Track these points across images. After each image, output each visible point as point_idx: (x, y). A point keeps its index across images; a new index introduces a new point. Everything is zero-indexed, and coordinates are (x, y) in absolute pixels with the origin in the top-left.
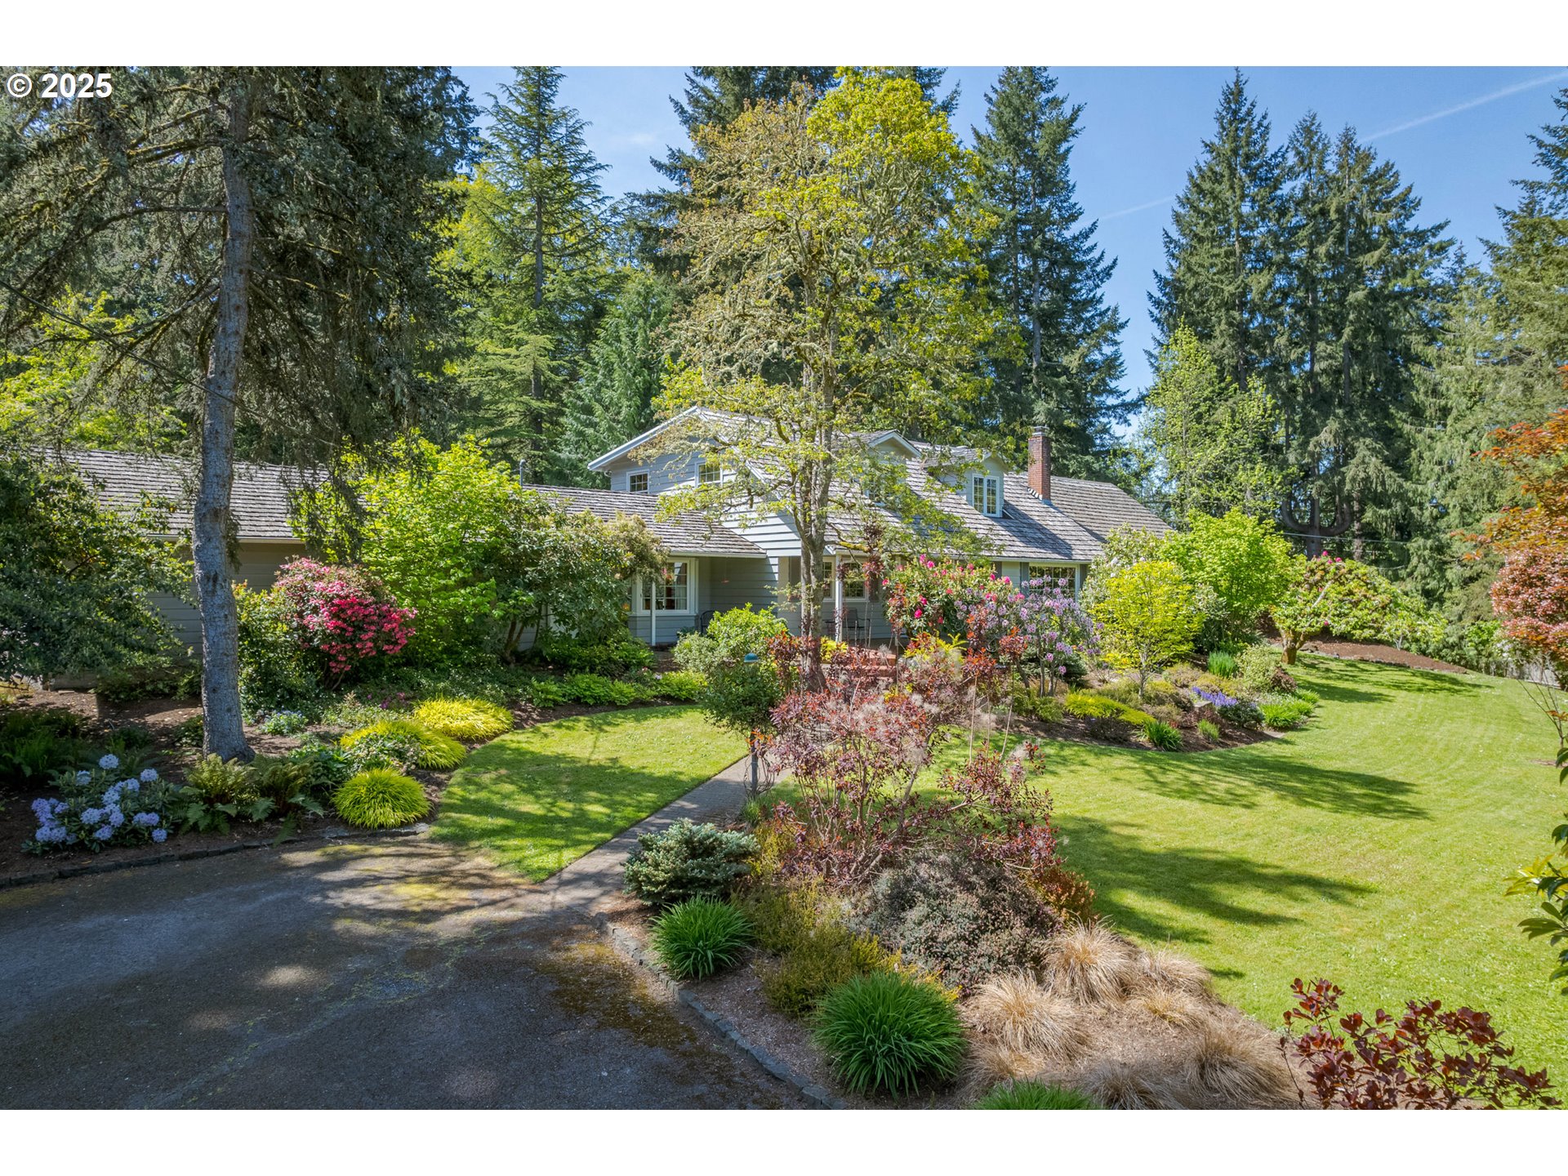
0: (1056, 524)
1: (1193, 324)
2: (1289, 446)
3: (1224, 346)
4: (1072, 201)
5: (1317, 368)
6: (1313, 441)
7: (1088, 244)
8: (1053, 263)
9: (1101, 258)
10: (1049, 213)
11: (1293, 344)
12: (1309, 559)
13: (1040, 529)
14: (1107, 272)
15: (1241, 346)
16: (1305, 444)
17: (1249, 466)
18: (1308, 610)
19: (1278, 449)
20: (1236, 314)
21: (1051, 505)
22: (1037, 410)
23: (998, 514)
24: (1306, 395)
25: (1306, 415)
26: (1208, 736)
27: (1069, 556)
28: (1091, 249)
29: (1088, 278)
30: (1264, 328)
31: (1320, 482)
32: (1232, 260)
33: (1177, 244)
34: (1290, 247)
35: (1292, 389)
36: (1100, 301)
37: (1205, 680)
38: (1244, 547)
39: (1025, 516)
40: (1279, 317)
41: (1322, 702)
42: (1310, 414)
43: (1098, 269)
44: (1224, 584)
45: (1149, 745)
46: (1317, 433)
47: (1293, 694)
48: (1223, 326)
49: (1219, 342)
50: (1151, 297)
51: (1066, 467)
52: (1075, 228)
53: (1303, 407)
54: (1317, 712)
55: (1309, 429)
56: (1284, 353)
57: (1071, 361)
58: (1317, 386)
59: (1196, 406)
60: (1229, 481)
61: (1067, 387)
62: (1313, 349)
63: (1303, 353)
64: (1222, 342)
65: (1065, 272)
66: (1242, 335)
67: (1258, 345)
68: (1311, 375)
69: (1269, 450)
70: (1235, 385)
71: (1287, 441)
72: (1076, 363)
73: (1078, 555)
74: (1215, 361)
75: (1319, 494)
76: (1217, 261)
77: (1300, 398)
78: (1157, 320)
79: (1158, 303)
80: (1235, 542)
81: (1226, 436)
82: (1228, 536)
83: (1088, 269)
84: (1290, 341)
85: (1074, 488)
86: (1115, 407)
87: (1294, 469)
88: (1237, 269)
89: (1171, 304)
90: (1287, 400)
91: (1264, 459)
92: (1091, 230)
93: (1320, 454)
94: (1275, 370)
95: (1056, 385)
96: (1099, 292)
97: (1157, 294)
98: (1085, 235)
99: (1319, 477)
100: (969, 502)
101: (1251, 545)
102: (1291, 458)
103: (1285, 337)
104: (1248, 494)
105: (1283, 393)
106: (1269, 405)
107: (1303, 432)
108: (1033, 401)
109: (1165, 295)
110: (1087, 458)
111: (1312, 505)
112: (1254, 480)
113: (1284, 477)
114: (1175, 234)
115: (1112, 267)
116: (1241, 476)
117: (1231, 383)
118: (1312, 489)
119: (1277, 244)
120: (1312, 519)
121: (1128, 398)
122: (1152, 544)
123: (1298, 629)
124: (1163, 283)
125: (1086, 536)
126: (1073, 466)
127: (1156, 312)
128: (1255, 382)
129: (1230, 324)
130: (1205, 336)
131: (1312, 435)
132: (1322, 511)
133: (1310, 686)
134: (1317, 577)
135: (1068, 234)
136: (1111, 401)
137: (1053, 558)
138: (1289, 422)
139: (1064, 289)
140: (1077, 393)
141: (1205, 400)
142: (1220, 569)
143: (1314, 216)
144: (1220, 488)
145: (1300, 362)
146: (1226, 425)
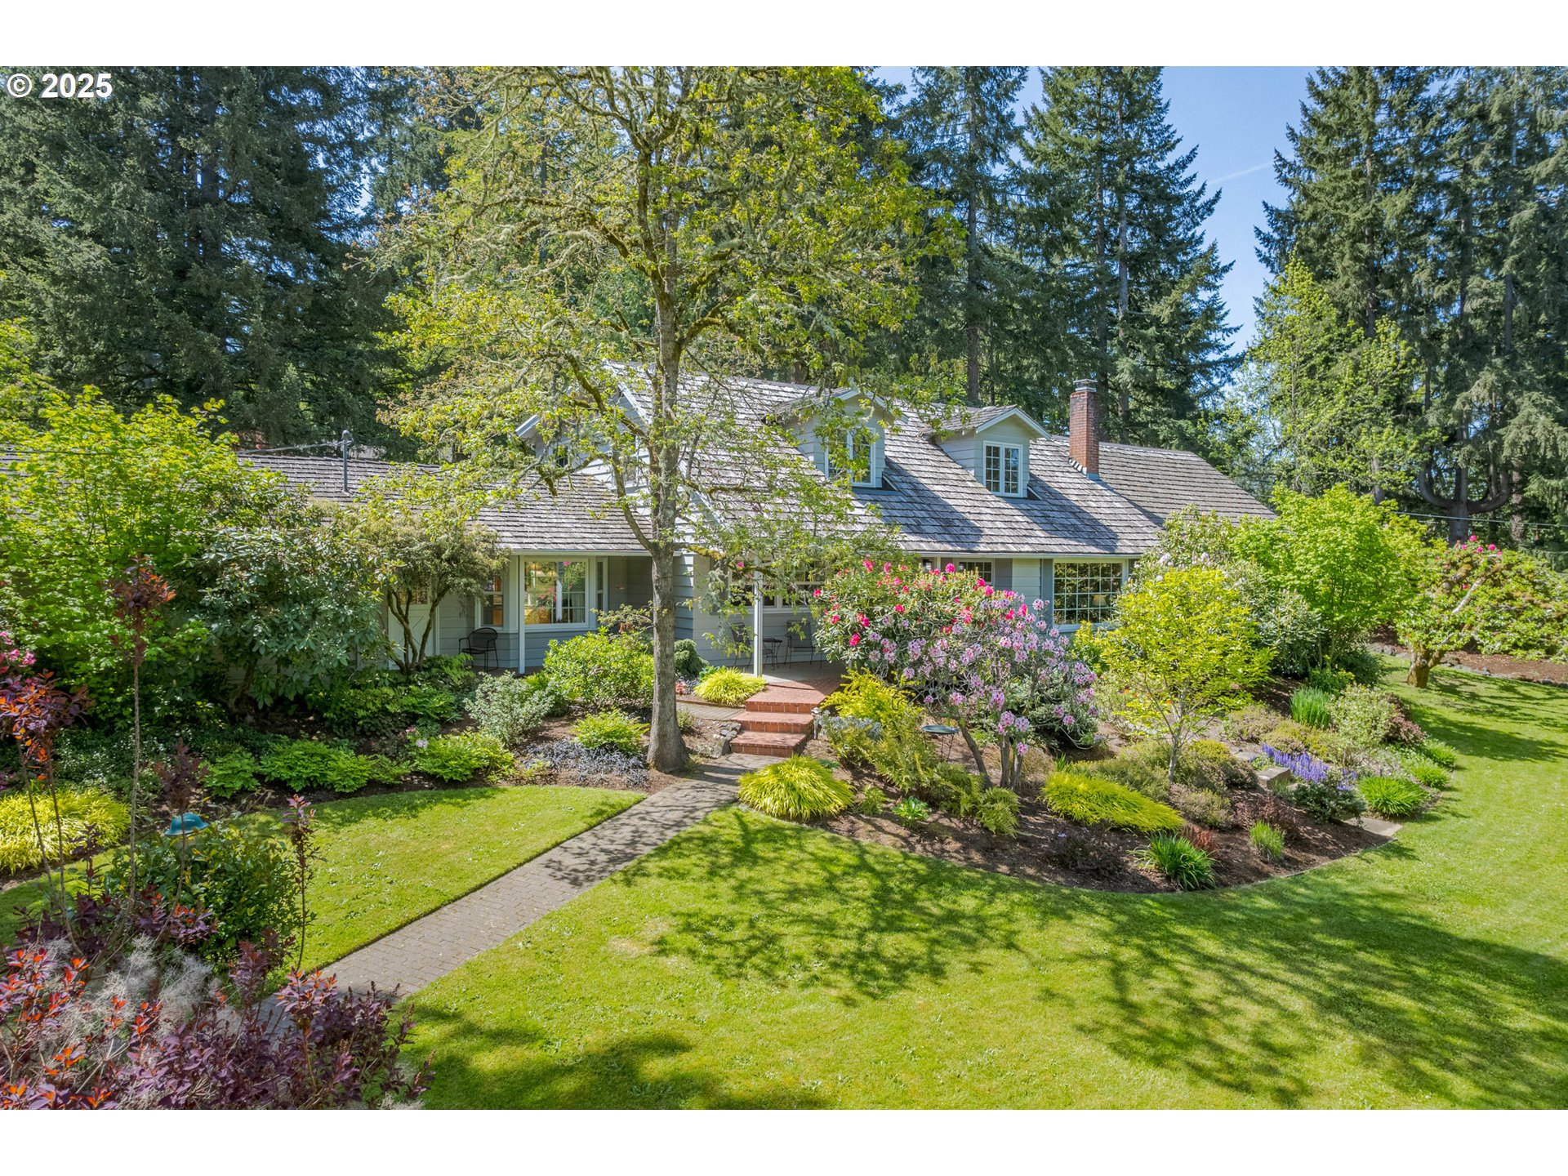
0: (1102, 506)
1: (1311, 263)
2: (1429, 404)
3: (1347, 286)
4: (1165, 123)
5: (1468, 308)
6: (1461, 397)
7: (1185, 175)
8: (1145, 198)
9: (1201, 192)
10: (1138, 141)
11: (1435, 280)
12: (1451, 545)
13: (1076, 512)
14: (1209, 208)
15: (1371, 285)
16: (1452, 400)
17: (1374, 429)
18: (1446, 621)
19: (1415, 409)
20: (1365, 247)
21: (1098, 481)
22: (1120, 367)
23: (1021, 493)
24: (1453, 344)
25: (1453, 367)
26: (1266, 850)
27: (1111, 550)
28: (1189, 181)
29: (1185, 214)
30: (1401, 261)
31: (1469, 447)
32: (1361, 182)
33: (1292, 167)
34: (1436, 160)
35: (1436, 336)
36: (1200, 241)
37: (1285, 730)
38: (1349, 539)
39: (1057, 496)
40: (1421, 248)
41: (1461, 759)
42: (1459, 365)
43: (1198, 204)
44: (1322, 589)
45: (1156, 879)
46: (1467, 388)
47: (1419, 750)
48: (1347, 262)
49: (1341, 282)
50: (1258, 232)
51: (1155, 433)
52: (1171, 158)
53: (1449, 358)
54: (1453, 778)
55: (1456, 383)
56: (1424, 291)
57: (1162, 310)
58: (1468, 330)
59: (1310, 357)
60: (1349, 446)
61: (1158, 339)
62: (1464, 285)
63: (1450, 290)
64: (1346, 283)
65: (1159, 209)
66: (1372, 274)
67: (1392, 284)
68: (1463, 316)
69: (1403, 409)
70: (1360, 330)
71: (1427, 399)
72: (1167, 312)
73: (1125, 547)
74: (1336, 305)
75: (1468, 462)
76: (1342, 184)
77: (1445, 347)
78: (1266, 260)
79: (1267, 240)
80: (1338, 532)
81: (1346, 393)
82: (1330, 523)
83: (1186, 204)
84: (1433, 276)
85: (1137, 459)
86: (1216, 363)
87: (1436, 432)
88: (1367, 192)
89: (1283, 241)
90: (1428, 350)
91: (1396, 422)
92: (1190, 159)
93: (1469, 413)
94: (1413, 312)
95: (1143, 337)
96: (1198, 231)
97: (1267, 229)
98: (1182, 164)
99: (1468, 441)
100: (978, 478)
101: (1360, 535)
102: (1432, 419)
103: (1427, 272)
104: (1375, 464)
105: (1422, 341)
106: (1403, 354)
107: (1449, 389)
108: (1116, 358)
109: (1276, 230)
110: (1181, 422)
111: (1459, 475)
112: (1380, 447)
113: (1422, 443)
114: (1290, 155)
115: (1214, 201)
116: (1365, 443)
117: (1355, 328)
118: (1459, 456)
119: (1419, 157)
120: (1458, 491)
121: (1232, 353)
122: (1224, 532)
123: (1430, 646)
124: (1275, 215)
125: (1141, 521)
126: (1163, 432)
127: (1264, 250)
128: (1387, 327)
129: (1356, 259)
130: (1323, 276)
131: (1460, 390)
132: (1470, 481)
133: (1446, 732)
134: (1460, 573)
135: (1161, 165)
136: (1212, 356)
137: (1087, 552)
138: (1431, 377)
139: (1159, 227)
140: (1169, 346)
141: (1319, 350)
142: (1315, 570)
143: (1470, 120)
144: (1337, 457)
145: (1447, 301)
146: (1346, 380)
